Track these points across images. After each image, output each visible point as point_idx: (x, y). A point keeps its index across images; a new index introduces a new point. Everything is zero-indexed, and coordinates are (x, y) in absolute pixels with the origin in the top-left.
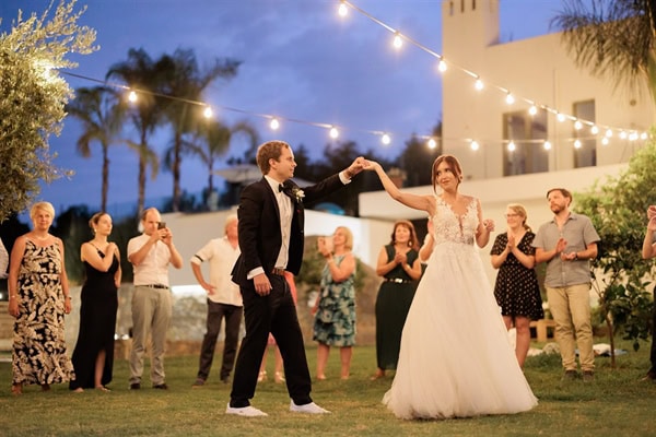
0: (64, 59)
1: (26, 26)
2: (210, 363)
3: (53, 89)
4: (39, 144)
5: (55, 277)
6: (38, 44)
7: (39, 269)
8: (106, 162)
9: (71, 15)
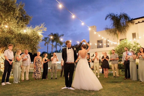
0: (42, 32)
1: (37, 27)
2: (62, 74)
3: (40, 36)
4: (38, 44)
5: (40, 62)
6: (38, 30)
7: (38, 61)
8: (48, 46)
9: (43, 25)
